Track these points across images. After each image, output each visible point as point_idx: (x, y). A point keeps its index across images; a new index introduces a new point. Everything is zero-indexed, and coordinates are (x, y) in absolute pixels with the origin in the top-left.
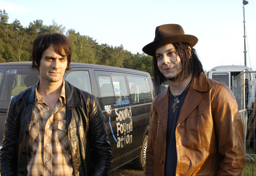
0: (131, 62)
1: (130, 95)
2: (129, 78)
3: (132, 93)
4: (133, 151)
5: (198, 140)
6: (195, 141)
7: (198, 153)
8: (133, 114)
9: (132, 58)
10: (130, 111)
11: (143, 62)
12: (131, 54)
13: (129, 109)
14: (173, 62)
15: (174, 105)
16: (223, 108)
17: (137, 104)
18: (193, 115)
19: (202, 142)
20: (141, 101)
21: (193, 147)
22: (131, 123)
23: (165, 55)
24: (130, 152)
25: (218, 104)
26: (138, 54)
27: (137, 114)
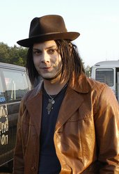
0: (7, 56)
1: (6, 91)
2: (5, 73)
3: (8, 89)
4: (8, 153)
5: (78, 147)
6: (76, 149)
7: (79, 162)
8: (9, 113)
9: (9, 51)
10: (6, 109)
11: (20, 55)
12: (7, 47)
13: (4, 107)
14: (53, 61)
15: (49, 105)
16: (105, 112)
17: (14, 101)
18: (72, 119)
19: (83, 150)
20: (18, 99)
21: (73, 155)
22: (7, 122)
23: (45, 52)
24: (6, 154)
25: (100, 107)
26: (15, 46)
27: (14, 113)
